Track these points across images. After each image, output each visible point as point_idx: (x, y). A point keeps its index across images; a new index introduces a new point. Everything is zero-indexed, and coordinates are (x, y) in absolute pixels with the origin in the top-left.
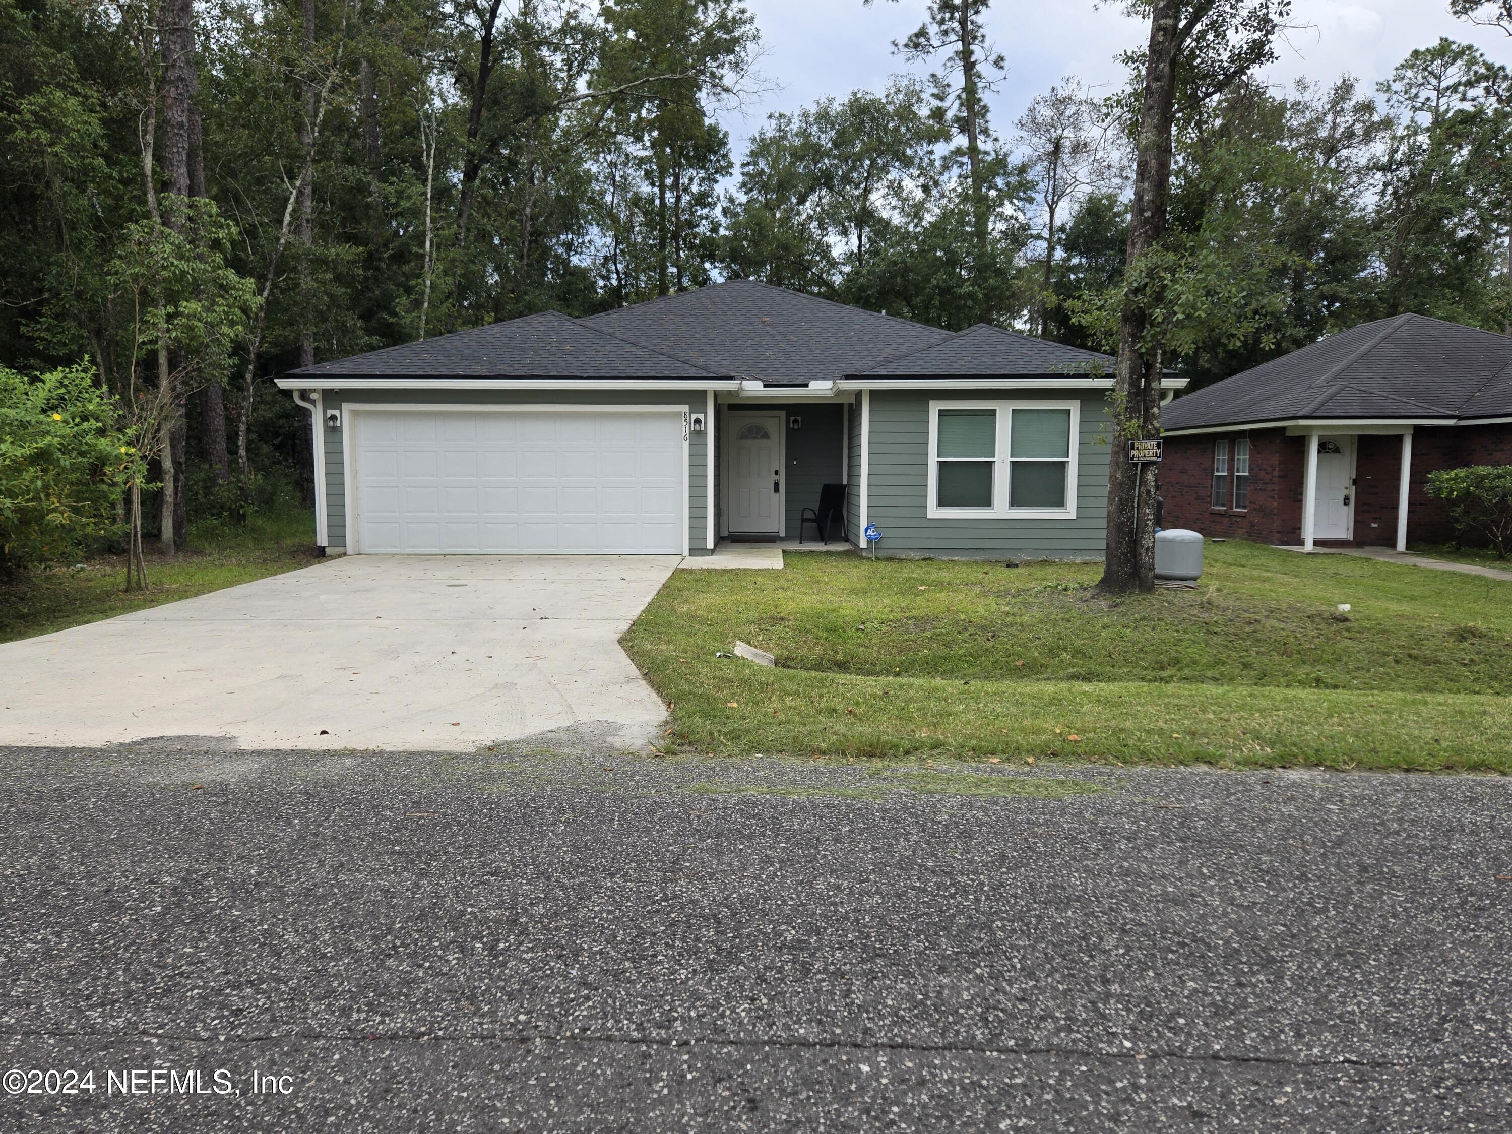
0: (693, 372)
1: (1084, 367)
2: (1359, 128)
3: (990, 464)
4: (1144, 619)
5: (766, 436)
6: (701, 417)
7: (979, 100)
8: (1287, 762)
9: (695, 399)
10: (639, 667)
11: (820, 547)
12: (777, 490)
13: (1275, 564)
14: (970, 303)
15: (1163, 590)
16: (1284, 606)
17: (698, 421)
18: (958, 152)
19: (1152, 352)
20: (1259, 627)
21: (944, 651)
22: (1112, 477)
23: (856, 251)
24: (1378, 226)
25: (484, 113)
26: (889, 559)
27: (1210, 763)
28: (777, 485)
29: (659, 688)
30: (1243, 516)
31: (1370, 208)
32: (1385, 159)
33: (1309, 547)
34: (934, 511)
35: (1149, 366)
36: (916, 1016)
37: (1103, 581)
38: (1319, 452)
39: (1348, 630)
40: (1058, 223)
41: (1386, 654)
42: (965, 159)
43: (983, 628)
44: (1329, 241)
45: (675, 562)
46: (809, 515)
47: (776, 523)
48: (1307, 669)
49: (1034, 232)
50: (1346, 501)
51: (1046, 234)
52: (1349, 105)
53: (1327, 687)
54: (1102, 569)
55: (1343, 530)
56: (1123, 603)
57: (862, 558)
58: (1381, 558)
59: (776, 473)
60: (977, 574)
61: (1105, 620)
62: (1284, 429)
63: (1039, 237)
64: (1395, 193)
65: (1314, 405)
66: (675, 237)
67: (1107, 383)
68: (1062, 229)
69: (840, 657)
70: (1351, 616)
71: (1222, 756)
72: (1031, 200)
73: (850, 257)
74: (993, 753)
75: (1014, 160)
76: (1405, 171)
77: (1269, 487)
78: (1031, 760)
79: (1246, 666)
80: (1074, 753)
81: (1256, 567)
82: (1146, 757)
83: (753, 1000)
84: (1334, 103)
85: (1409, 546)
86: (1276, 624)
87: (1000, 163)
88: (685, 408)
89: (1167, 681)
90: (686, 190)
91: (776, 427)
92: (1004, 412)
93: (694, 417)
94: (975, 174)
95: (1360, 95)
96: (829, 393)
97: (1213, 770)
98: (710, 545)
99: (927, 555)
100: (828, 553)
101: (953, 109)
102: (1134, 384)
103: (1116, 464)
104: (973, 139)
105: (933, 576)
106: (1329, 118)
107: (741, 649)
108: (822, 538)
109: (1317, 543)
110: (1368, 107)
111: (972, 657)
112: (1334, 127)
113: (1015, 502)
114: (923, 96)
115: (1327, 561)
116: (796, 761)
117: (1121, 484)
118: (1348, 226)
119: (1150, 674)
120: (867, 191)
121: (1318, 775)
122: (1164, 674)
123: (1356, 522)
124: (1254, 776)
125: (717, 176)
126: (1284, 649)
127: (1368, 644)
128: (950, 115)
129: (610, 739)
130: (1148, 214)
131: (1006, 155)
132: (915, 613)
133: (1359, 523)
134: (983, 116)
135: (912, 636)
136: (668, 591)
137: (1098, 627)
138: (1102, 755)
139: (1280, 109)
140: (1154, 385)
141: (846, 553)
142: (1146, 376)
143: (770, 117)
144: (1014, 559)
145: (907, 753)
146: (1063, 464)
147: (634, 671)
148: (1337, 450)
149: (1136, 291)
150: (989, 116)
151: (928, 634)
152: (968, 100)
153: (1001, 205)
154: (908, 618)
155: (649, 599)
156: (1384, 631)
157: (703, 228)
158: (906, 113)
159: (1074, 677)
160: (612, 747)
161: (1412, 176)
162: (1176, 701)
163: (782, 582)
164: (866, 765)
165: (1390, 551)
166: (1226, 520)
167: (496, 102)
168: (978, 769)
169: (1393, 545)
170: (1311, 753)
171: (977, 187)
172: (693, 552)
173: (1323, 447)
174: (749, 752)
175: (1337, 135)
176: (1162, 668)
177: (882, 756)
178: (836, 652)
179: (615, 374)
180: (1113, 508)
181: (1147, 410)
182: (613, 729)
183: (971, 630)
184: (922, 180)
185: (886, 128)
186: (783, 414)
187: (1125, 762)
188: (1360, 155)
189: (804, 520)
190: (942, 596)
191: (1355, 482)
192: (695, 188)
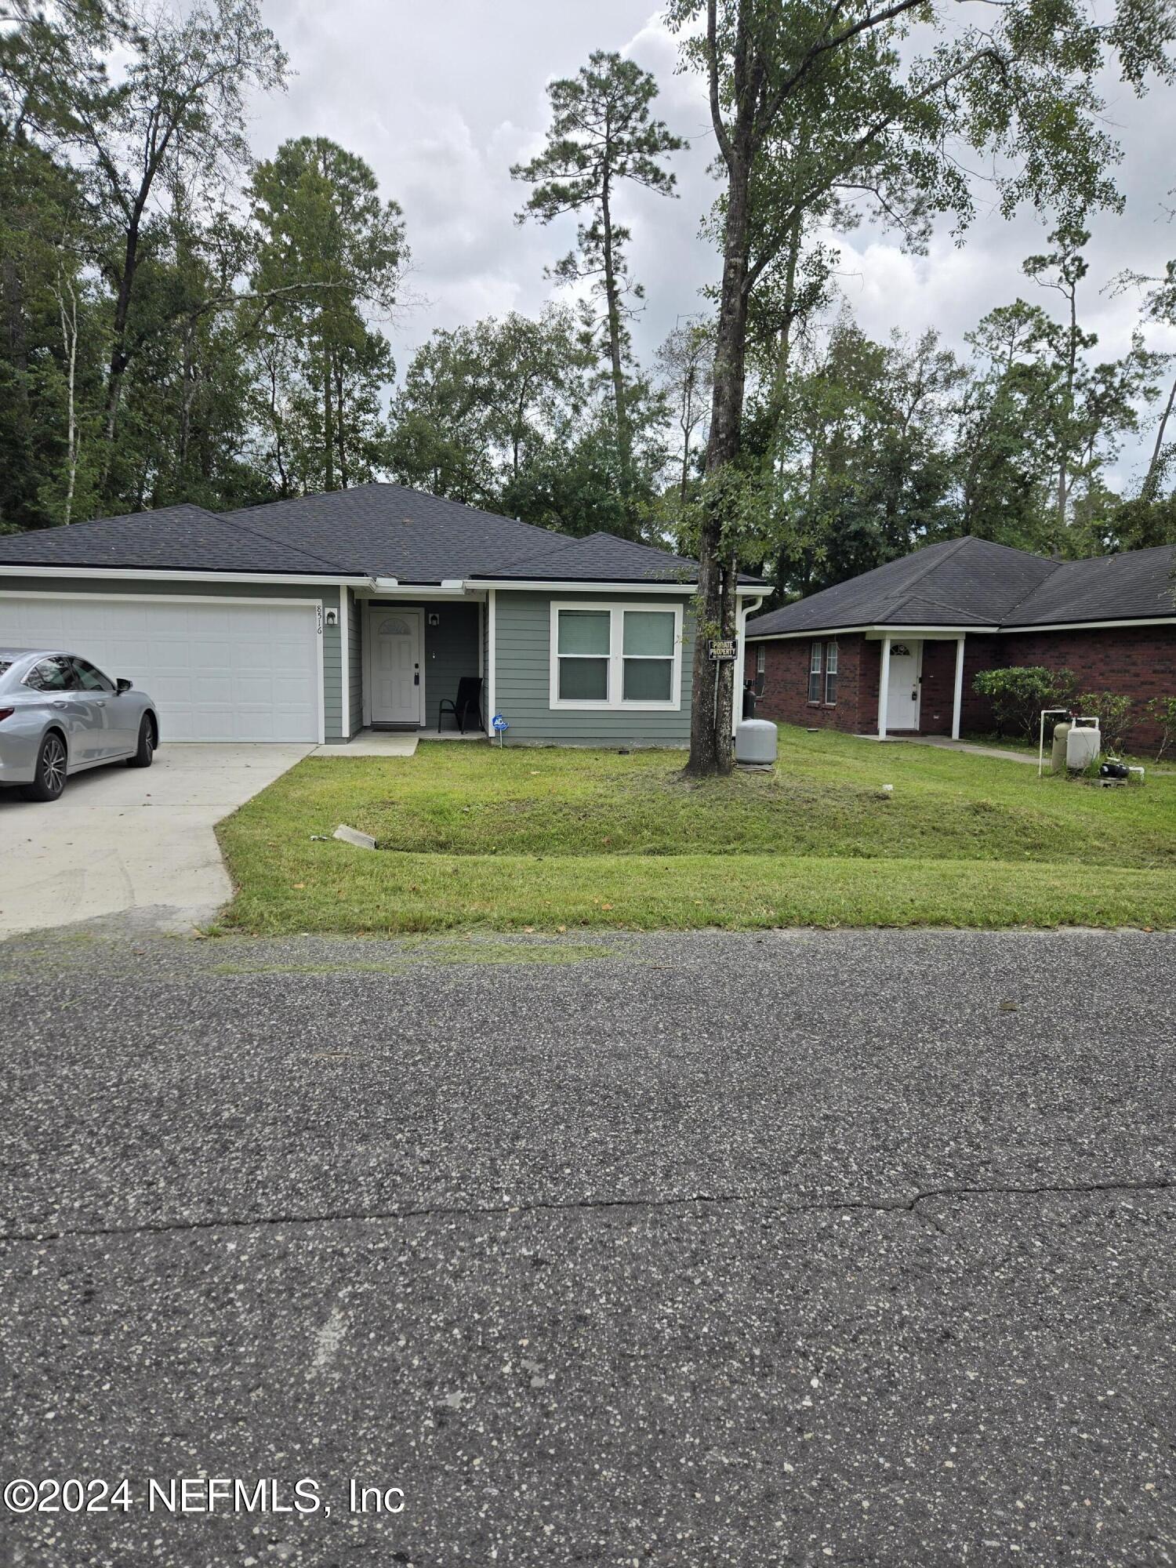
0: (325, 568)
1: (672, 572)
2: (940, 376)
3: (605, 661)
4: (718, 799)
5: (407, 632)
6: (335, 611)
7: (622, 327)
8: (784, 924)
9: (329, 594)
10: (223, 852)
11: (457, 736)
12: (417, 681)
13: (851, 751)
14: (613, 516)
15: (740, 774)
16: (839, 787)
17: (331, 615)
18: (604, 376)
19: (728, 560)
20: (814, 805)
21: (538, 830)
22: (695, 672)
23: (512, 462)
24: (958, 458)
25: (131, 307)
26: (516, 747)
27: (718, 925)
28: (417, 678)
29: (232, 871)
30: (833, 709)
31: (951, 444)
32: (960, 404)
33: (882, 736)
34: (556, 703)
35: (726, 574)
36: (313, 1188)
37: (688, 766)
38: (892, 653)
39: (887, 806)
40: (692, 446)
41: (915, 827)
42: (609, 383)
43: (577, 809)
44: (916, 472)
45: (307, 750)
46: (447, 706)
47: (416, 711)
48: (849, 840)
49: (671, 454)
50: (914, 696)
51: (681, 456)
52: (932, 355)
53: (862, 856)
54: (688, 755)
55: (912, 723)
56: (703, 785)
57: (491, 746)
58: (938, 746)
59: (417, 666)
60: (588, 760)
61: (686, 800)
62: (863, 634)
63: (674, 459)
64: (969, 433)
65: (887, 613)
66: (339, 440)
67: (691, 589)
68: (695, 452)
69: (442, 838)
70: (891, 795)
71: (730, 920)
72: (668, 425)
73: (505, 468)
74: (530, 924)
75: (655, 388)
76: (976, 415)
77: (853, 684)
78: (562, 929)
79: (799, 839)
80: (603, 921)
81: (835, 753)
82: (665, 922)
83: (150, 1184)
84: (922, 352)
85: (961, 737)
86: (829, 801)
87: (642, 389)
88: (318, 602)
89: (732, 852)
90: (349, 394)
91: (416, 623)
92: (617, 613)
93: (328, 611)
94: (619, 396)
95: (940, 348)
96: (461, 592)
97: (722, 933)
98: (346, 733)
99: (550, 743)
100: (463, 742)
101: (600, 334)
102: (713, 589)
103: (698, 661)
104: (616, 364)
105: (549, 762)
106: (917, 365)
107: (342, 832)
108: (460, 727)
109: (889, 732)
110: (948, 358)
111: (563, 837)
112: (921, 374)
113: (628, 694)
114: (573, 324)
115: (894, 748)
116: (340, 938)
117: (703, 679)
118: (933, 458)
119: (718, 847)
120: (524, 406)
121: (808, 932)
122: (728, 847)
123: (922, 714)
124: (750, 936)
125: (380, 383)
126: (833, 824)
127: (902, 819)
128: (596, 340)
129: (160, 923)
130: (723, 436)
131: (647, 383)
132: (518, 796)
133: (924, 716)
134: (626, 342)
135: (512, 818)
136: (290, 778)
137: (678, 806)
138: (627, 923)
139: (881, 355)
140: (731, 590)
141: (479, 742)
142: (724, 583)
143: (436, 332)
144: (626, 746)
145: (450, 927)
146: (669, 661)
147: (216, 854)
148: (907, 653)
149: (713, 505)
150: (630, 343)
151: (526, 815)
152: (612, 326)
153: (643, 428)
154: (511, 801)
155: (264, 785)
156: (916, 807)
157: (367, 434)
158: (560, 339)
159: (652, 852)
160: (158, 931)
161: (982, 419)
162: (713, 872)
163: (407, 769)
164: (408, 939)
165: (946, 739)
166: (820, 713)
167: (144, 297)
168: (511, 939)
169: (950, 735)
170: (806, 914)
171: (621, 410)
172: (329, 740)
173: (895, 650)
174: (295, 931)
175: (923, 380)
176: (729, 842)
177: (425, 930)
178: (440, 833)
179: (247, 567)
180: (696, 701)
181: (724, 613)
182: (168, 912)
183: (566, 811)
184: (572, 400)
185: (540, 351)
186: (422, 610)
187: (646, 928)
188: (940, 399)
189: (442, 711)
190: (549, 780)
191: (921, 680)
192: (357, 394)
